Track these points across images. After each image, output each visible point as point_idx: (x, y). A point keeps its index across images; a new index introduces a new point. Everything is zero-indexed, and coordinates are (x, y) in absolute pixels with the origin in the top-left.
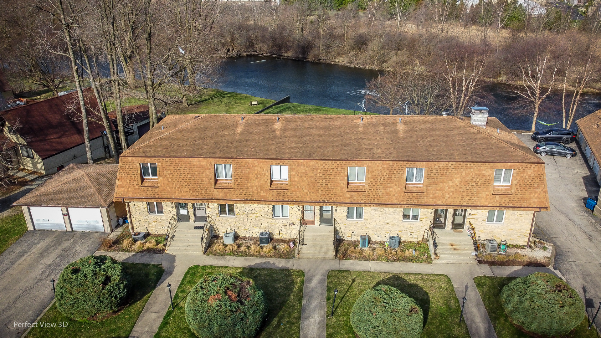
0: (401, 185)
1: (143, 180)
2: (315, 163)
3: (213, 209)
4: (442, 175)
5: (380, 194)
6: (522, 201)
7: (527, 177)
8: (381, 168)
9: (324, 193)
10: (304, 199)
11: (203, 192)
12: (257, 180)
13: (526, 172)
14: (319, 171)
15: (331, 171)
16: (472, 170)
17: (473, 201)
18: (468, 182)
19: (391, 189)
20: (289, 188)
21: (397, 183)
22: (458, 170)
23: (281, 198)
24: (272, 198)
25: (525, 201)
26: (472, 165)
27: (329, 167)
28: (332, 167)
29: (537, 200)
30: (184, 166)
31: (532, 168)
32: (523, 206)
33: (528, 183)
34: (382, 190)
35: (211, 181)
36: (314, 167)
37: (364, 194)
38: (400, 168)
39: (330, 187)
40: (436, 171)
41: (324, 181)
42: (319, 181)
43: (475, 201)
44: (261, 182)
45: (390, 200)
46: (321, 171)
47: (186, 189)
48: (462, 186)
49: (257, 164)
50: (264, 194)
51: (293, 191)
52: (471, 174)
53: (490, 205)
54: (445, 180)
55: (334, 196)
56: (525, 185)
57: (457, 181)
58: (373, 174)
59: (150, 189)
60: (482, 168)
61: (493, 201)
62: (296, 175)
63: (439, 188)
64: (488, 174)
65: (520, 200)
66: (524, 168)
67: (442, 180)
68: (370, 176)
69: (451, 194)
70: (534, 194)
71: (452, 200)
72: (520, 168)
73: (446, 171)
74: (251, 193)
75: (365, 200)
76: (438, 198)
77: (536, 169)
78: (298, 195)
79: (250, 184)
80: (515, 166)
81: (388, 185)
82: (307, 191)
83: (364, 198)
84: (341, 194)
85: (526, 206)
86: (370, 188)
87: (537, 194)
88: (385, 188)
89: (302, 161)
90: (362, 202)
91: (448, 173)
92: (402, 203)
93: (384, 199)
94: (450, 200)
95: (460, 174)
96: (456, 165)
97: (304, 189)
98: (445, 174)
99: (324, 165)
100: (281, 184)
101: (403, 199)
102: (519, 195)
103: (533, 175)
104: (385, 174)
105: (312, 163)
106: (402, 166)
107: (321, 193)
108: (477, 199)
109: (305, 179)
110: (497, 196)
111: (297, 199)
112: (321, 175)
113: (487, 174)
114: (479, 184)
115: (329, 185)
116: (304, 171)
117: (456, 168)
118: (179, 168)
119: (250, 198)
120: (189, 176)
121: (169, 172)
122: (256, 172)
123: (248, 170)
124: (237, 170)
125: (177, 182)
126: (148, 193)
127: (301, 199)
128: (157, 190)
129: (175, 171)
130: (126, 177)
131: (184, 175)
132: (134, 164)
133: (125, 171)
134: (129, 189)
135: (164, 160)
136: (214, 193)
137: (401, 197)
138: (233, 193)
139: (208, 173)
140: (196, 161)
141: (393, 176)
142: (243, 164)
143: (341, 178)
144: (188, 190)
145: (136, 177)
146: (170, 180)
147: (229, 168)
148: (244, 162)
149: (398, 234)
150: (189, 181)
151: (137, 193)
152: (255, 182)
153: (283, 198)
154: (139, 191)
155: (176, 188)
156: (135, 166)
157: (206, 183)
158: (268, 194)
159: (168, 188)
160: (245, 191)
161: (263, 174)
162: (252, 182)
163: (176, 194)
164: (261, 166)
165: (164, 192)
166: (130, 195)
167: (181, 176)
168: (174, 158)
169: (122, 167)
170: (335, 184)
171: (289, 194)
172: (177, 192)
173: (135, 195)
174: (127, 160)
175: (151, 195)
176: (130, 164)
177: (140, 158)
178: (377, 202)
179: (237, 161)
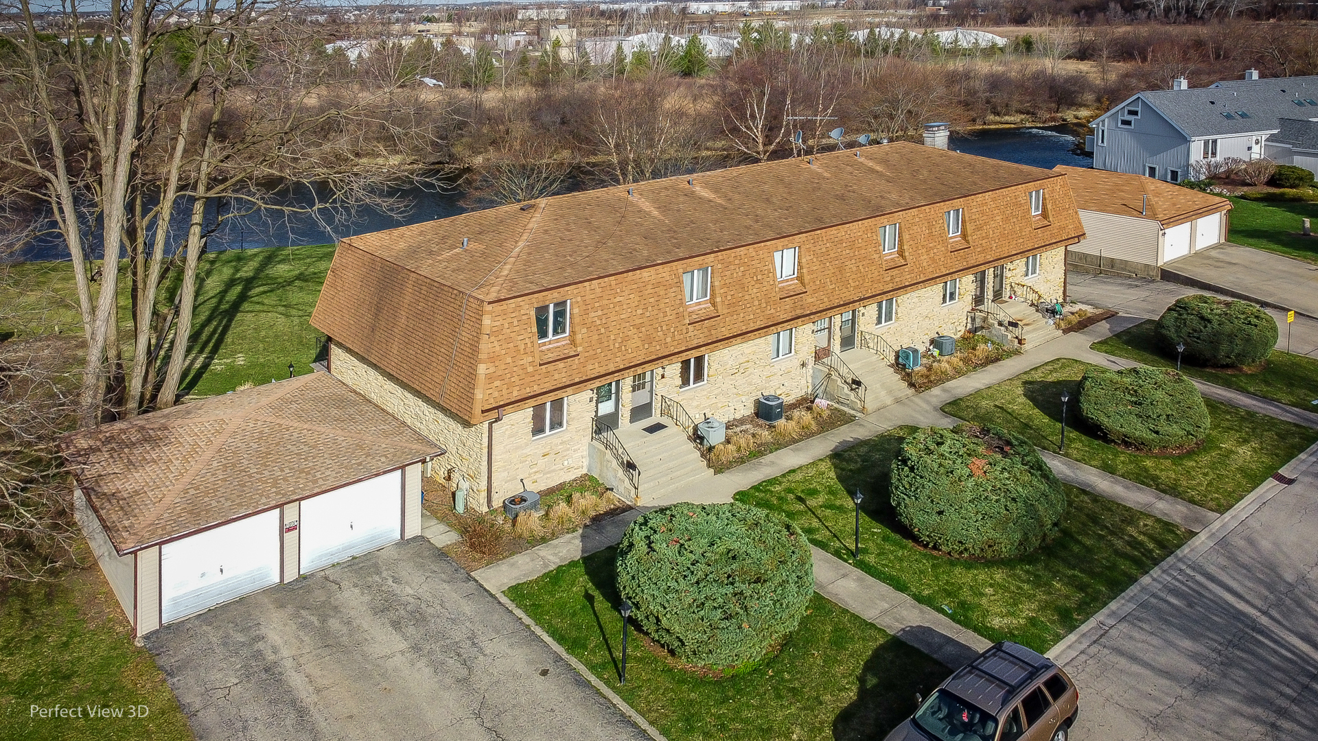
0: (944, 242)
4: (983, 214)
6: (1054, 235)
9: (857, 282)
10: (831, 303)
12: (757, 286)
14: (844, 245)
15: (860, 241)
16: (1009, 198)
17: (1019, 244)
19: (935, 251)
21: (940, 239)
22: (997, 202)
24: (785, 316)
25: (1064, 231)
26: (1008, 193)
27: (856, 235)
28: (859, 234)
29: (1073, 226)
30: (627, 292)
32: (1055, 241)
34: (925, 257)
35: (681, 310)
36: (836, 239)
37: (907, 269)
38: (938, 215)
39: (862, 270)
40: (976, 210)
43: (1010, 247)
44: (765, 289)
52: (1009, 205)
54: (987, 221)
55: (871, 284)
57: (999, 219)
58: (911, 232)
59: (561, 365)
60: (1016, 194)
63: (984, 235)
65: (1059, 230)
67: (984, 221)
68: (907, 236)
69: (997, 241)
73: (985, 207)
74: (752, 317)
75: (910, 280)
76: (986, 251)
78: (822, 297)
79: (747, 297)
81: (931, 245)
83: (908, 276)
84: (878, 278)
85: (1058, 240)
86: (911, 257)
88: (928, 252)
89: (819, 232)
91: (987, 210)
92: (951, 271)
93: (931, 269)
95: (999, 208)
97: (829, 283)
99: (849, 233)
100: (788, 286)
101: (951, 264)
102: (1057, 224)
104: (924, 228)
105: (832, 233)
106: (940, 211)
109: (828, 264)
110: (1039, 231)
112: (848, 251)
115: (861, 267)
116: (824, 250)
117: (993, 200)
118: (618, 299)
120: (640, 312)
121: (600, 313)
122: (754, 271)
123: (742, 269)
124: (722, 275)
125: (617, 332)
126: (556, 376)
127: (827, 304)
128: (577, 361)
129: (612, 306)
130: (503, 352)
131: (629, 310)
132: (523, 312)
133: (500, 337)
134: (513, 380)
135: (588, 288)
136: (689, 334)
137: (949, 261)
138: (722, 325)
139: (673, 294)
140: (649, 274)
141: (934, 230)
142: (731, 259)
143: (874, 249)
145: (529, 345)
146: (603, 331)
147: (704, 277)
148: (733, 255)
149: (939, 331)
151: (532, 384)
152: (755, 290)
154: (537, 377)
156: (524, 317)
158: (779, 309)
159: (599, 351)
160: (742, 315)
161: (766, 272)
162: (750, 292)
164: (762, 256)
165: (592, 361)
166: (515, 393)
167: (622, 316)
168: (606, 279)
169: (495, 329)
170: (868, 262)
174: (505, 307)
176: (513, 315)
177: (536, 295)
179: (721, 257)
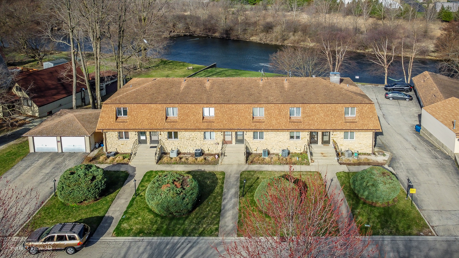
0: (287, 118)
1: (117, 118)
2: (232, 106)
3: (163, 136)
4: (312, 112)
5: (274, 124)
6: (363, 126)
7: (364, 112)
8: (273, 108)
9: (238, 124)
10: (225, 127)
11: (158, 125)
12: (194, 116)
13: (364, 109)
14: (234, 110)
15: (242, 110)
16: (330, 108)
17: (333, 126)
18: (329, 115)
19: (281, 120)
20: (215, 121)
21: (284, 116)
22: (322, 108)
23: (209, 127)
24: (203, 127)
25: (366, 126)
26: (330, 106)
27: (241, 108)
28: (242, 108)
29: (372, 125)
30: (145, 109)
31: (367, 107)
32: (364, 129)
33: (366, 115)
34: (275, 121)
35: (163, 117)
36: (231, 108)
37: (264, 124)
38: (286, 108)
39: (241, 120)
40: (309, 109)
41: (238, 116)
42: (234, 117)
43: (334, 126)
44: (197, 118)
45: (280, 127)
46: (236, 111)
47: (146, 122)
48: (325, 118)
49: (194, 107)
50: (198, 125)
51: (218, 123)
52: (330, 111)
53: (344, 129)
54: (314, 114)
55: (244, 125)
56: (364, 117)
57: (322, 115)
58: (269, 112)
59: (122, 123)
60: (336, 107)
61: (345, 126)
62: (220, 113)
63: (311, 119)
64: (341, 110)
65: (362, 125)
66: (362, 107)
67: (312, 114)
68: (267, 113)
69: (319, 122)
70: (370, 121)
71: (320, 126)
72: (360, 107)
73: (314, 109)
74: (190, 125)
75: (264, 127)
76: (311, 125)
77: (370, 107)
78: (221, 125)
79: (189, 119)
80: (357, 105)
81: (279, 118)
82: (227, 122)
84: (248, 124)
85: (366, 129)
86: (267, 120)
87: (372, 121)
88: (276, 120)
89: (223, 105)
90: (263, 128)
91: (315, 110)
92: (288, 129)
93: (276, 126)
94: (318, 126)
95: (323, 111)
96: (320, 106)
97: (225, 121)
98: (314, 111)
99: (237, 107)
100: (209, 119)
101: (289, 126)
102: (361, 122)
103: (368, 110)
104: (276, 112)
105: (230, 106)
106: (287, 107)
107: (235, 124)
108: (336, 125)
109: (225, 115)
110: (348, 123)
111: (220, 128)
112: (235, 113)
113: (339, 110)
114: (336, 116)
115: (241, 119)
116: (225, 111)
117: (320, 107)
118: (142, 110)
119: (189, 128)
120: (149, 115)
121: (135, 113)
122: (193, 112)
123: (188, 110)
124: (181, 111)
125: (140, 119)
126: (120, 126)
127: (223, 127)
128: (126, 124)
129: (140, 112)
130: (106, 116)
131: (145, 114)
132: (112, 108)
133: (105, 113)
134: (107, 124)
135: (133, 106)
136: (165, 125)
137: (288, 125)
138: (178, 125)
139: (161, 113)
140: (154, 106)
141: (281, 113)
142: (185, 107)
143: (249, 114)
144: (147, 124)
145: (113, 116)
146: (136, 118)
147: (176, 110)
148: (186, 106)
149: (287, 148)
150: (149, 118)
151: (112, 126)
152: (192, 118)
153: (211, 127)
154: (114, 125)
155: (140, 122)
156: (112, 109)
157: (159, 119)
158: (201, 125)
159: (134, 122)
160: (186, 124)
161: (198, 113)
162: (190, 118)
163: (139, 126)
164: (197, 108)
165: (131, 125)
166: (107, 127)
167: (143, 115)
168: (139, 104)
169: (104, 110)
171: (215, 125)
172: (140, 125)
173: (111, 127)
174: (107, 106)
175: (122, 127)
176: (110, 108)
177: (116, 105)
178: (272, 129)
179: (181, 106)
